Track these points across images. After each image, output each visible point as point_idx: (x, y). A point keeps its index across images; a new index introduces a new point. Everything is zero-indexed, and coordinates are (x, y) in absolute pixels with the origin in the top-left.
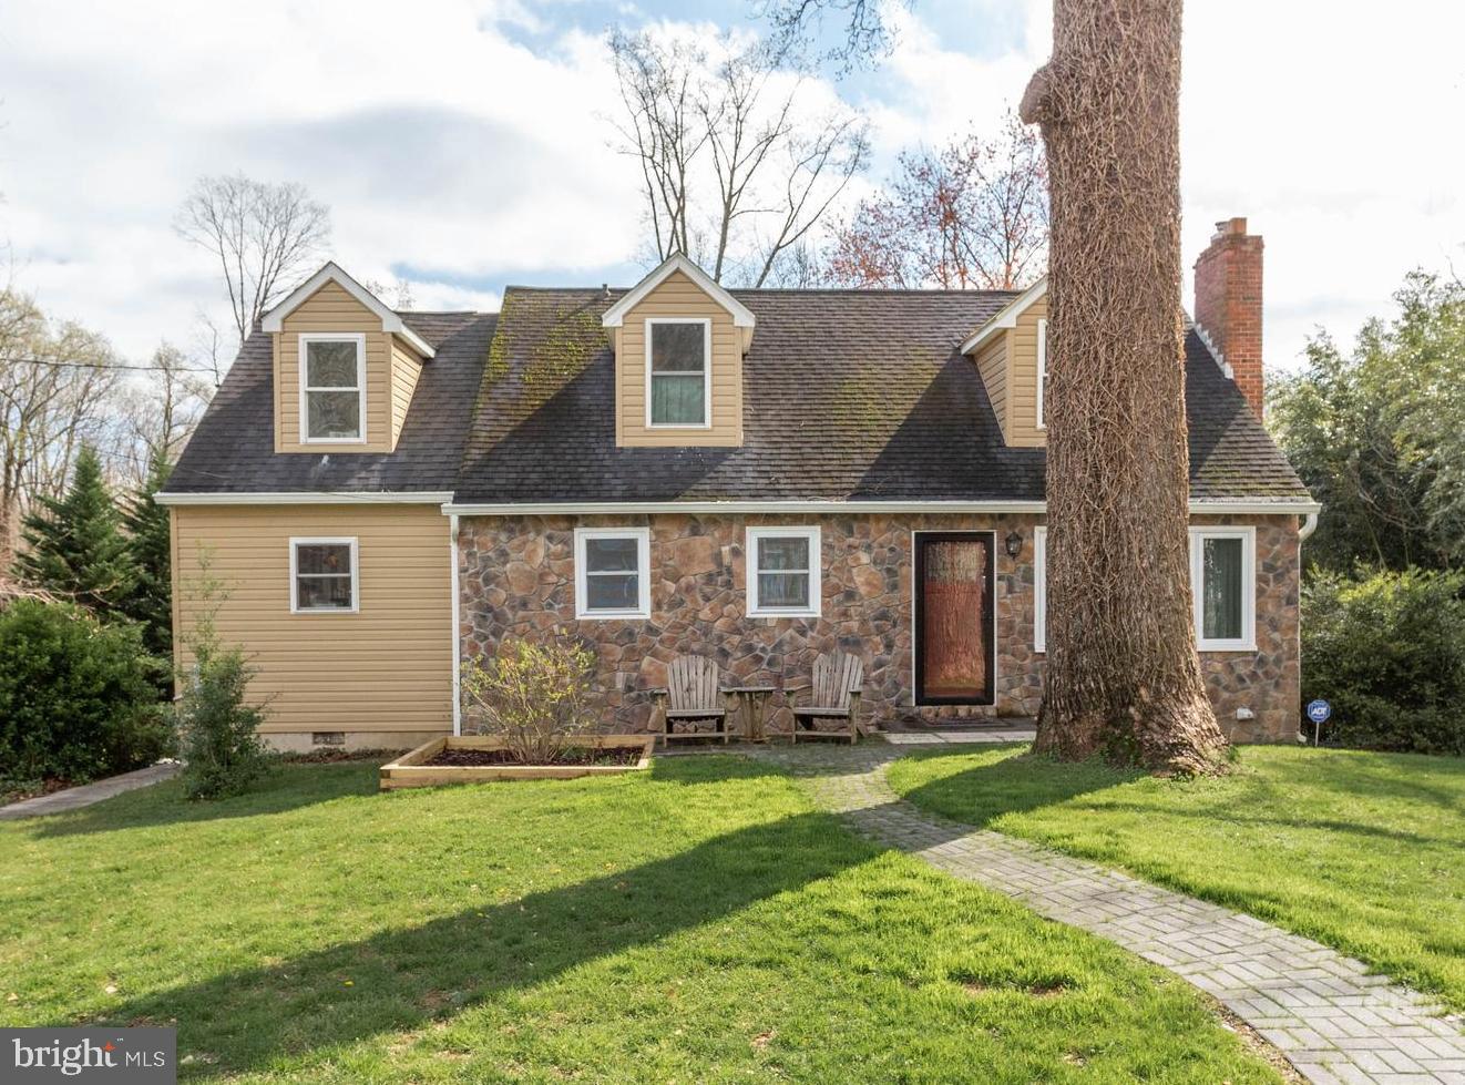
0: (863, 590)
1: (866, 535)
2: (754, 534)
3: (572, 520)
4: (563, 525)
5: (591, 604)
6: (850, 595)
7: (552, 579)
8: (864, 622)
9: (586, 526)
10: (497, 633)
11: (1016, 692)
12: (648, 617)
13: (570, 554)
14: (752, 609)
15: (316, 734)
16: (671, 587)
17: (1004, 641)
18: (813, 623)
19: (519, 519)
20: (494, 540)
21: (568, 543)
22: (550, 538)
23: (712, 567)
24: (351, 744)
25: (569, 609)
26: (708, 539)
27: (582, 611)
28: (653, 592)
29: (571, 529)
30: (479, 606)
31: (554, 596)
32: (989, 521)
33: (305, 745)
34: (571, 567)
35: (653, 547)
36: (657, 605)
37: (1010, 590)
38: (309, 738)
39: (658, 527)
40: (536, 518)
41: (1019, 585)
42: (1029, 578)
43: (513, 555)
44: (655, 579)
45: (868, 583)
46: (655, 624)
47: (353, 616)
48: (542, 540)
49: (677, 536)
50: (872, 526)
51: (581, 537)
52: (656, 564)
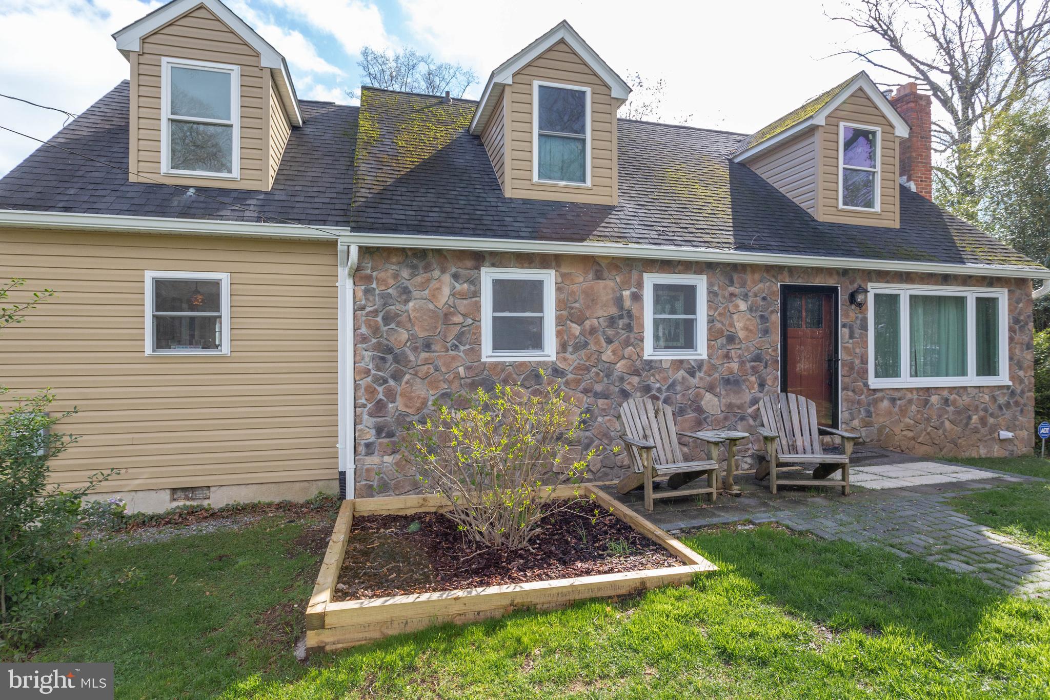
0: (741, 334)
1: (743, 285)
2: (650, 280)
3: (479, 258)
4: (469, 263)
5: (497, 346)
6: (731, 339)
7: (458, 319)
8: (742, 364)
9: (493, 265)
10: (397, 377)
11: (856, 423)
12: (553, 358)
13: (477, 294)
14: (649, 351)
15: (174, 490)
16: (576, 329)
17: (847, 380)
18: (700, 364)
19: (421, 253)
20: (396, 276)
21: (475, 282)
22: (456, 277)
23: (613, 311)
24: (218, 500)
25: (475, 350)
26: (611, 284)
27: (487, 352)
28: (559, 334)
29: (478, 268)
30: (378, 347)
31: (460, 337)
32: (836, 277)
33: (160, 504)
34: (477, 307)
35: (559, 289)
36: (563, 347)
37: (851, 336)
38: (166, 495)
39: (564, 270)
40: (439, 252)
41: (857, 332)
42: (864, 327)
43: (416, 294)
44: (560, 321)
45: (746, 328)
46: (561, 365)
47: (223, 359)
48: (447, 278)
49: (582, 279)
50: (749, 277)
51: (488, 276)
52: (561, 305)
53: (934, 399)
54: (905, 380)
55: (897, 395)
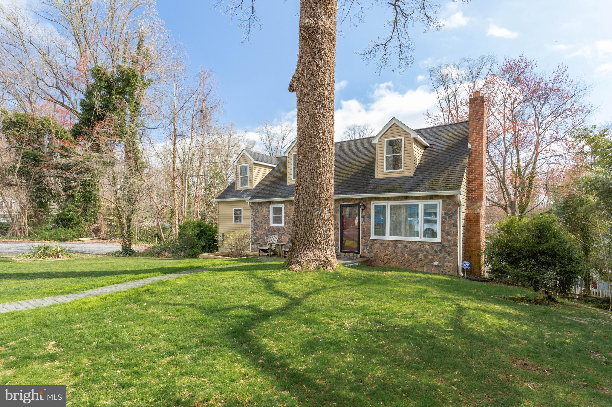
3: (270, 203)
4: (268, 204)
5: (273, 223)
7: (266, 217)
9: (273, 204)
10: (257, 229)
11: (365, 250)
12: (283, 226)
13: (269, 211)
16: (287, 218)
17: (362, 235)
19: (261, 203)
20: (257, 208)
21: (269, 208)
22: (266, 207)
25: (269, 224)
27: (272, 224)
28: (284, 220)
29: (270, 205)
30: (254, 222)
31: (267, 220)
32: (358, 200)
34: (270, 214)
35: (285, 209)
36: (285, 223)
37: (364, 220)
39: (286, 204)
40: (264, 202)
41: (366, 219)
42: (369, 217)
43: (260, 211)
44: (285, 217)
46: (284, 228)
48: (265, 207)
49: (289, 205)
51: (272, 206)
52: (285, 213)
53: (399, 245)
54: (387, 237)
55: (382, 242)
